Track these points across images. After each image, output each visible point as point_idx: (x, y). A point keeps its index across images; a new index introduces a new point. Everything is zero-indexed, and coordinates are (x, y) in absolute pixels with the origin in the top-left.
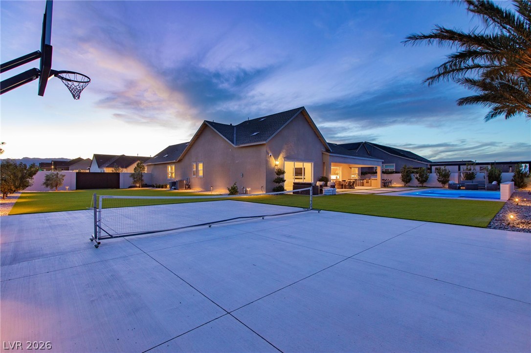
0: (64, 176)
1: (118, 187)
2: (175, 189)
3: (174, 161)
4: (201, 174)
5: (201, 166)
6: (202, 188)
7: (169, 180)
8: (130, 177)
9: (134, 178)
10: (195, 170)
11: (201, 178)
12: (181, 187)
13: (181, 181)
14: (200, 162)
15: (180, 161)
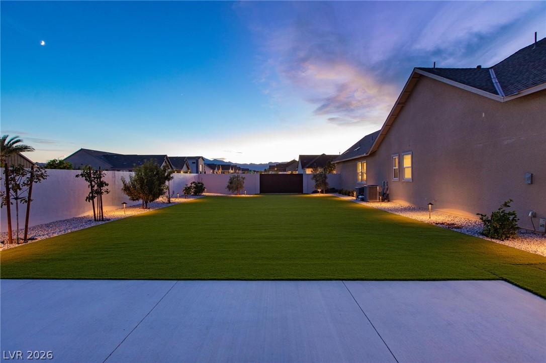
0: (244, 178)
1: (301, 191)
2: (363, 200)
3: (365, 155)
4: (408, 174)
5: (407, 161)
6: (409, 200)
7: (359, 184)
8: (312, 179)
9: (317, 181)
10: (397, 167)
11: (407, 182)
12: (373, 198)
13: (373, 187)
14: (406, 152)
15: (373, 154)
